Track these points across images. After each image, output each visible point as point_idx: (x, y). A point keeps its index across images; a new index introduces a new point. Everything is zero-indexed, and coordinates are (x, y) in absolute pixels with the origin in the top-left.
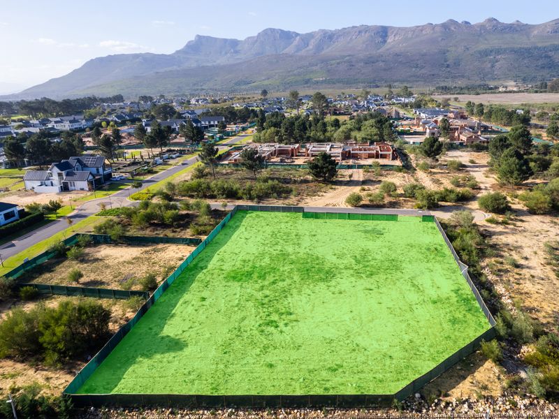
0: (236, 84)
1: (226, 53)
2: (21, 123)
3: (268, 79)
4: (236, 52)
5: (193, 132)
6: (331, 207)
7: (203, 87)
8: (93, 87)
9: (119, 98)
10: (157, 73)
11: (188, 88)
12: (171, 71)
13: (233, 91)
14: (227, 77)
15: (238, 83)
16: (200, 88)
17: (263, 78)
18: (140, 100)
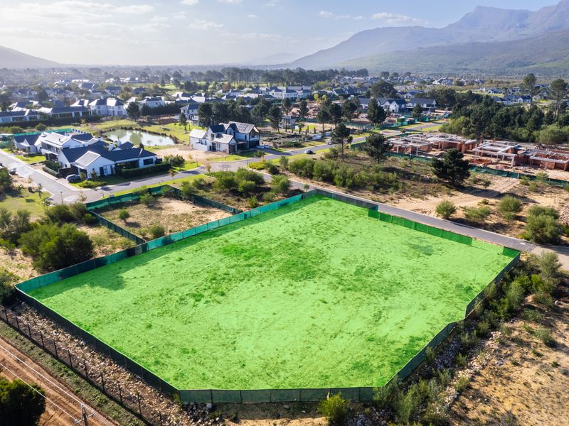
0: (509, 65)
1: (509, 28)
2: (251, 89)
3: (555, 60)
4: (523, 26)
5: (374, 112)
6: (419, 213)
7: (468, 67)
8: (354, 60)
9: (363, 73)
10: (421, 48)
11: (450, 67)
12: (436, 47)
13: (501, 74)
14: (499, 57)
15: (512, 65)
16: (464, 67)
17: (548, 60)
18: (382, 76)
